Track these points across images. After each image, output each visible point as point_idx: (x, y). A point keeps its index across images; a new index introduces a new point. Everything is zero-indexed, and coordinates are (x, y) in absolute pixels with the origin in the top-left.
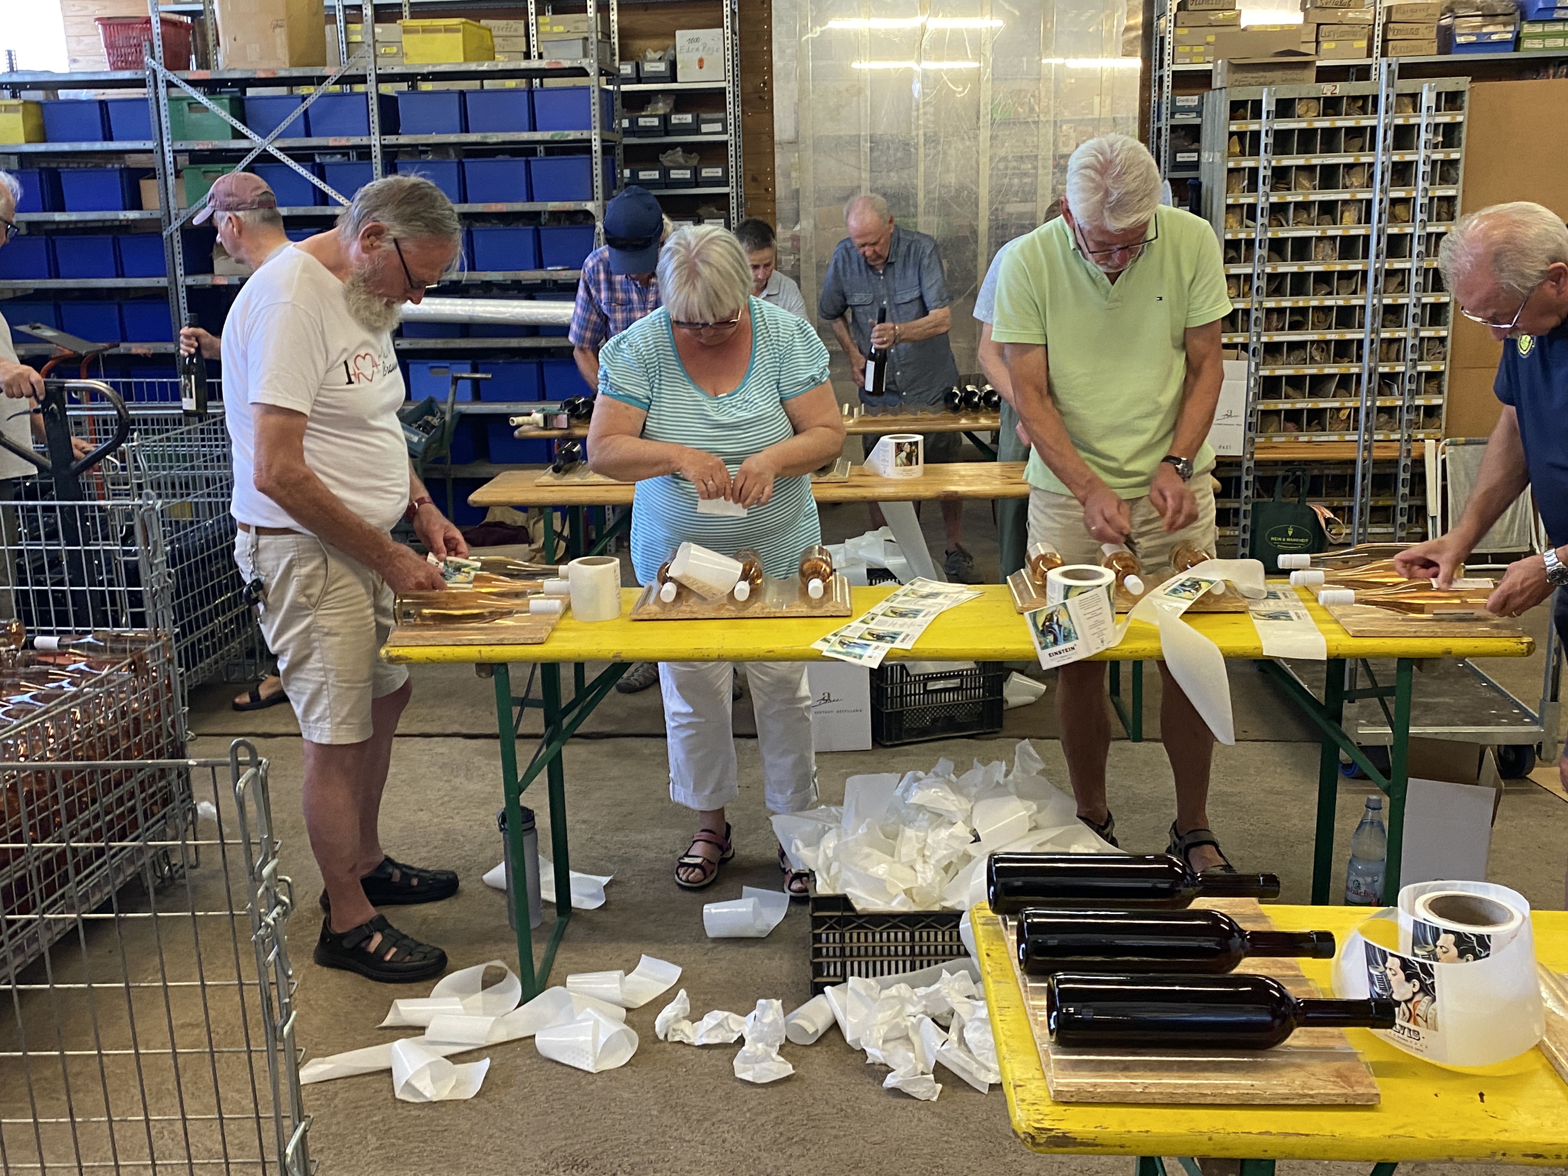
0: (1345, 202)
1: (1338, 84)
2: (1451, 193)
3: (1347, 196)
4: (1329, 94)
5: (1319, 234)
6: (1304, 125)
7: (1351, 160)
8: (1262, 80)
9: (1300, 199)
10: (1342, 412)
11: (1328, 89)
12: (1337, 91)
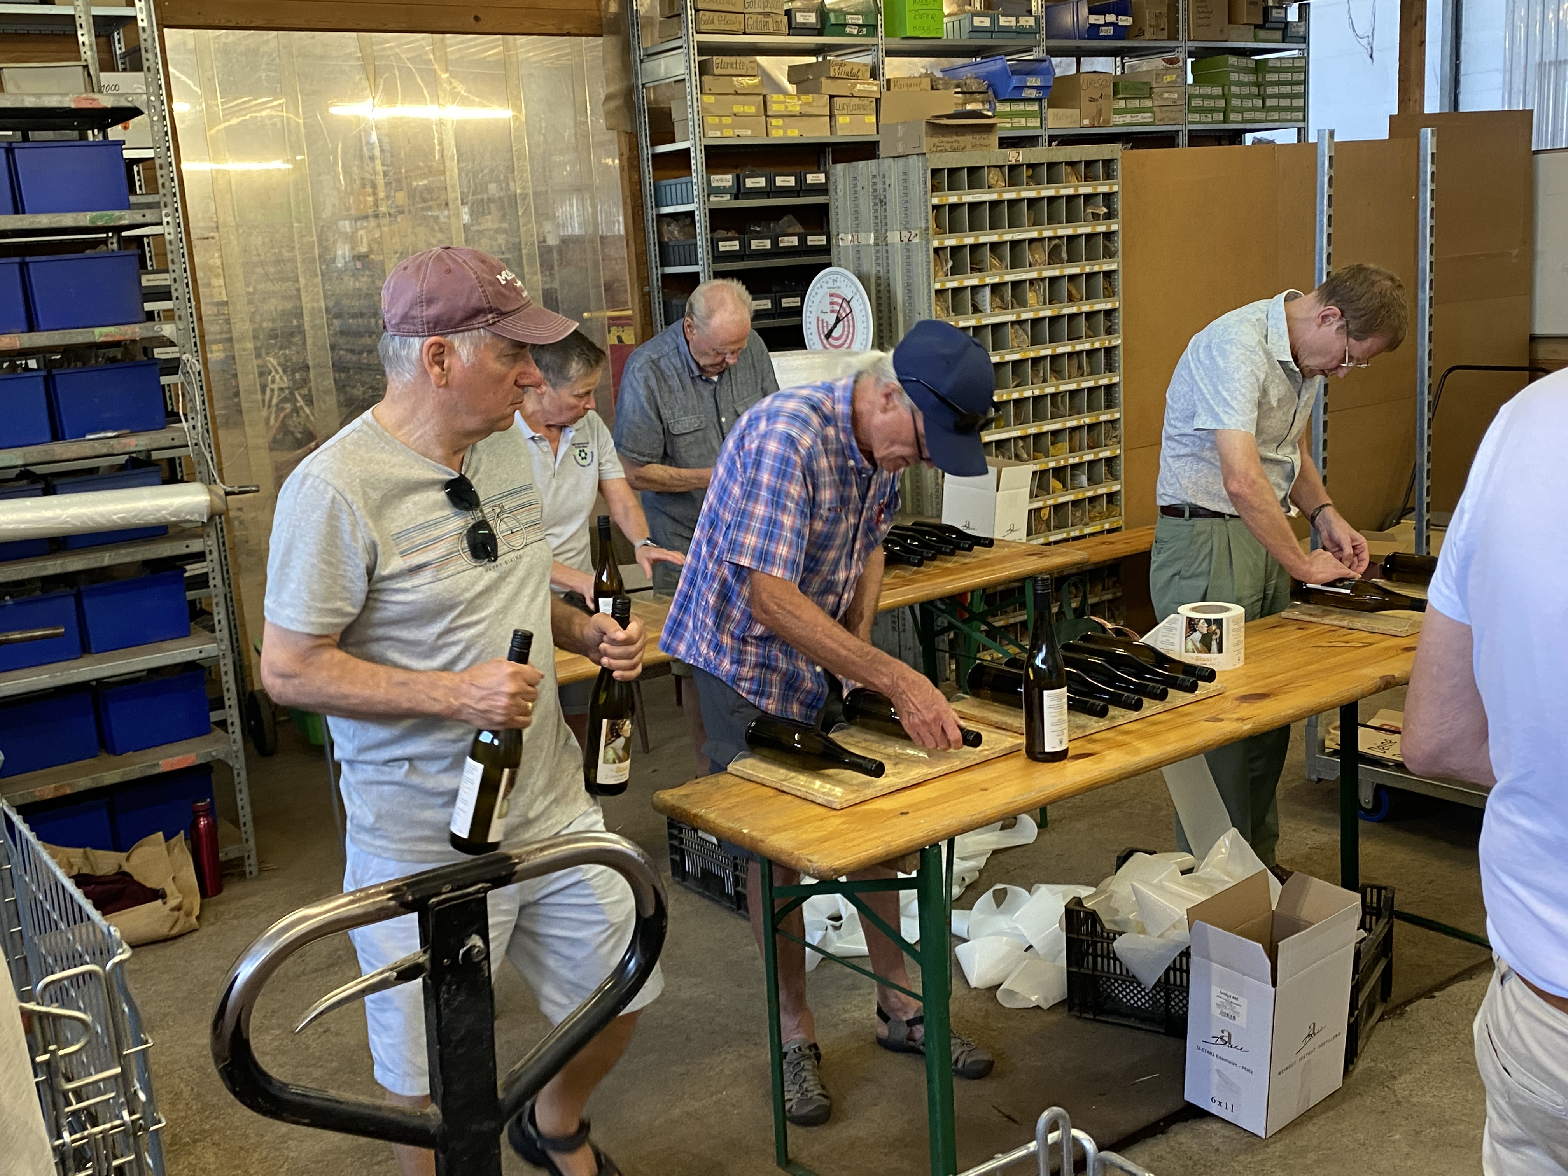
0: (1032, 282)
1: (1021, 150)
2: (1114, 267)
3: (1034, 275)
4: (1014, 162)
5: (1013, 318)
6: (994, 197)
7: (1035, 235)
8: (956, 145)
9: (997, 280)
10: (1043, 512)
11: (1014, 156)
12: (1021, 158)
